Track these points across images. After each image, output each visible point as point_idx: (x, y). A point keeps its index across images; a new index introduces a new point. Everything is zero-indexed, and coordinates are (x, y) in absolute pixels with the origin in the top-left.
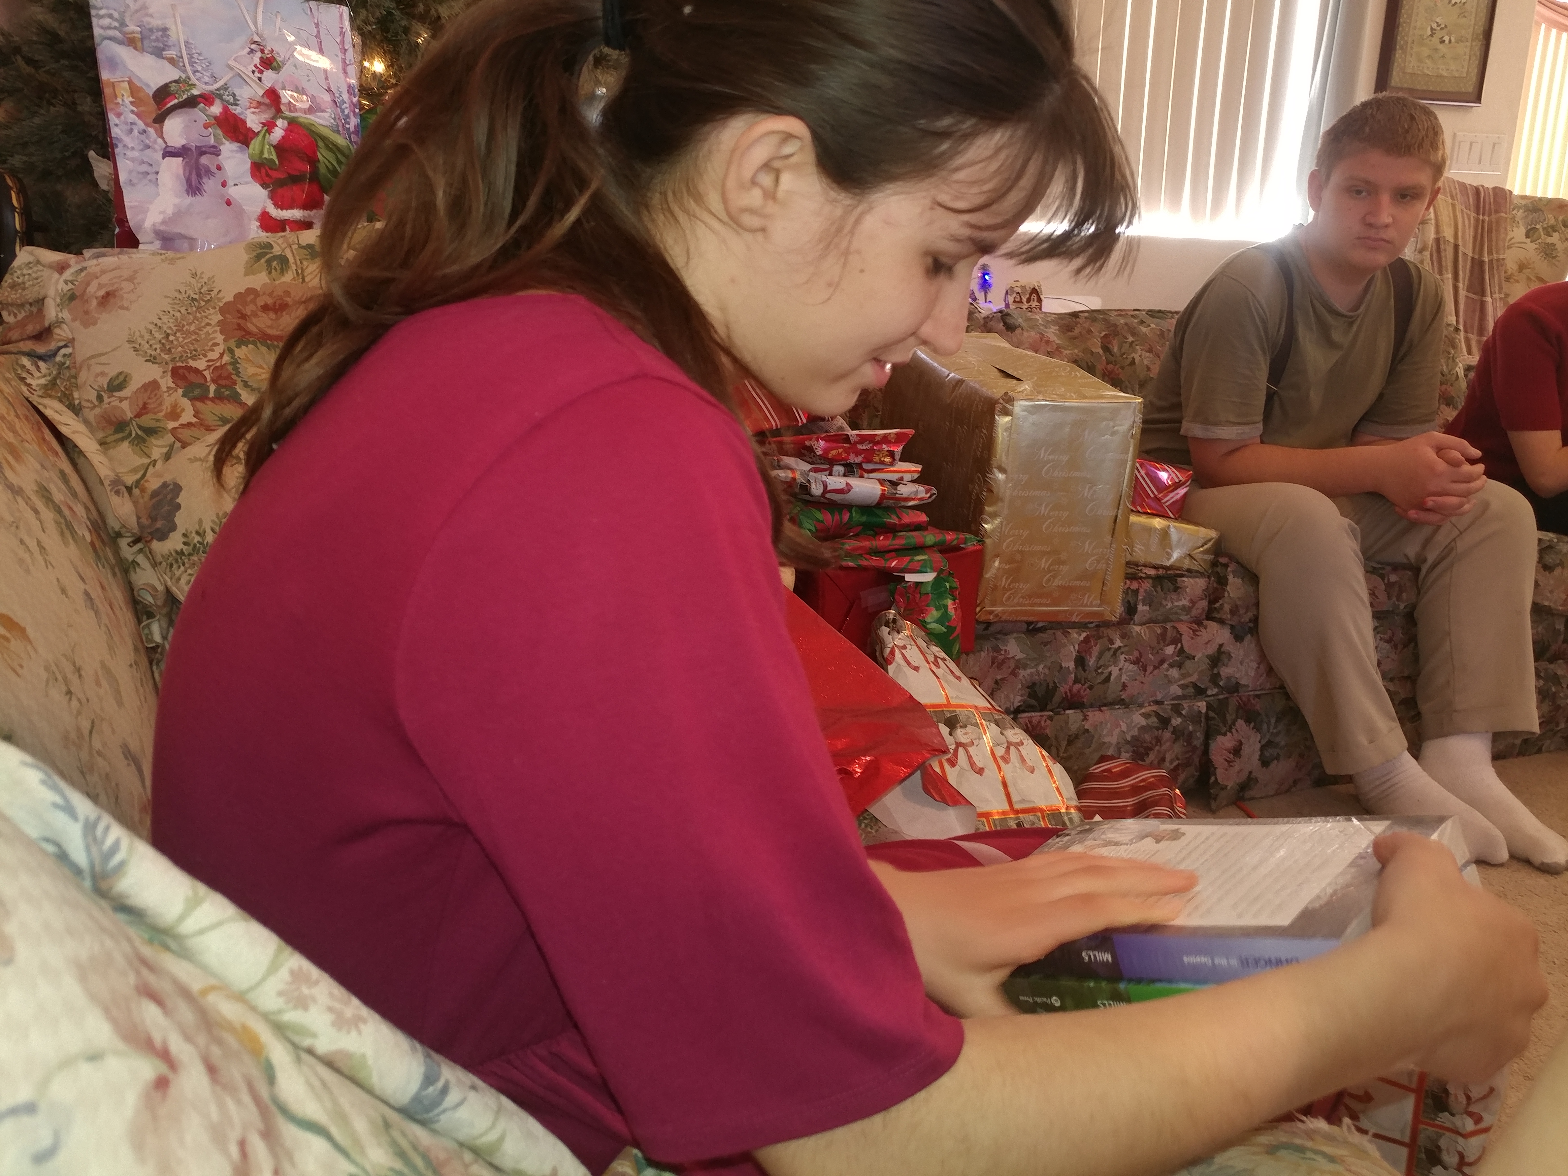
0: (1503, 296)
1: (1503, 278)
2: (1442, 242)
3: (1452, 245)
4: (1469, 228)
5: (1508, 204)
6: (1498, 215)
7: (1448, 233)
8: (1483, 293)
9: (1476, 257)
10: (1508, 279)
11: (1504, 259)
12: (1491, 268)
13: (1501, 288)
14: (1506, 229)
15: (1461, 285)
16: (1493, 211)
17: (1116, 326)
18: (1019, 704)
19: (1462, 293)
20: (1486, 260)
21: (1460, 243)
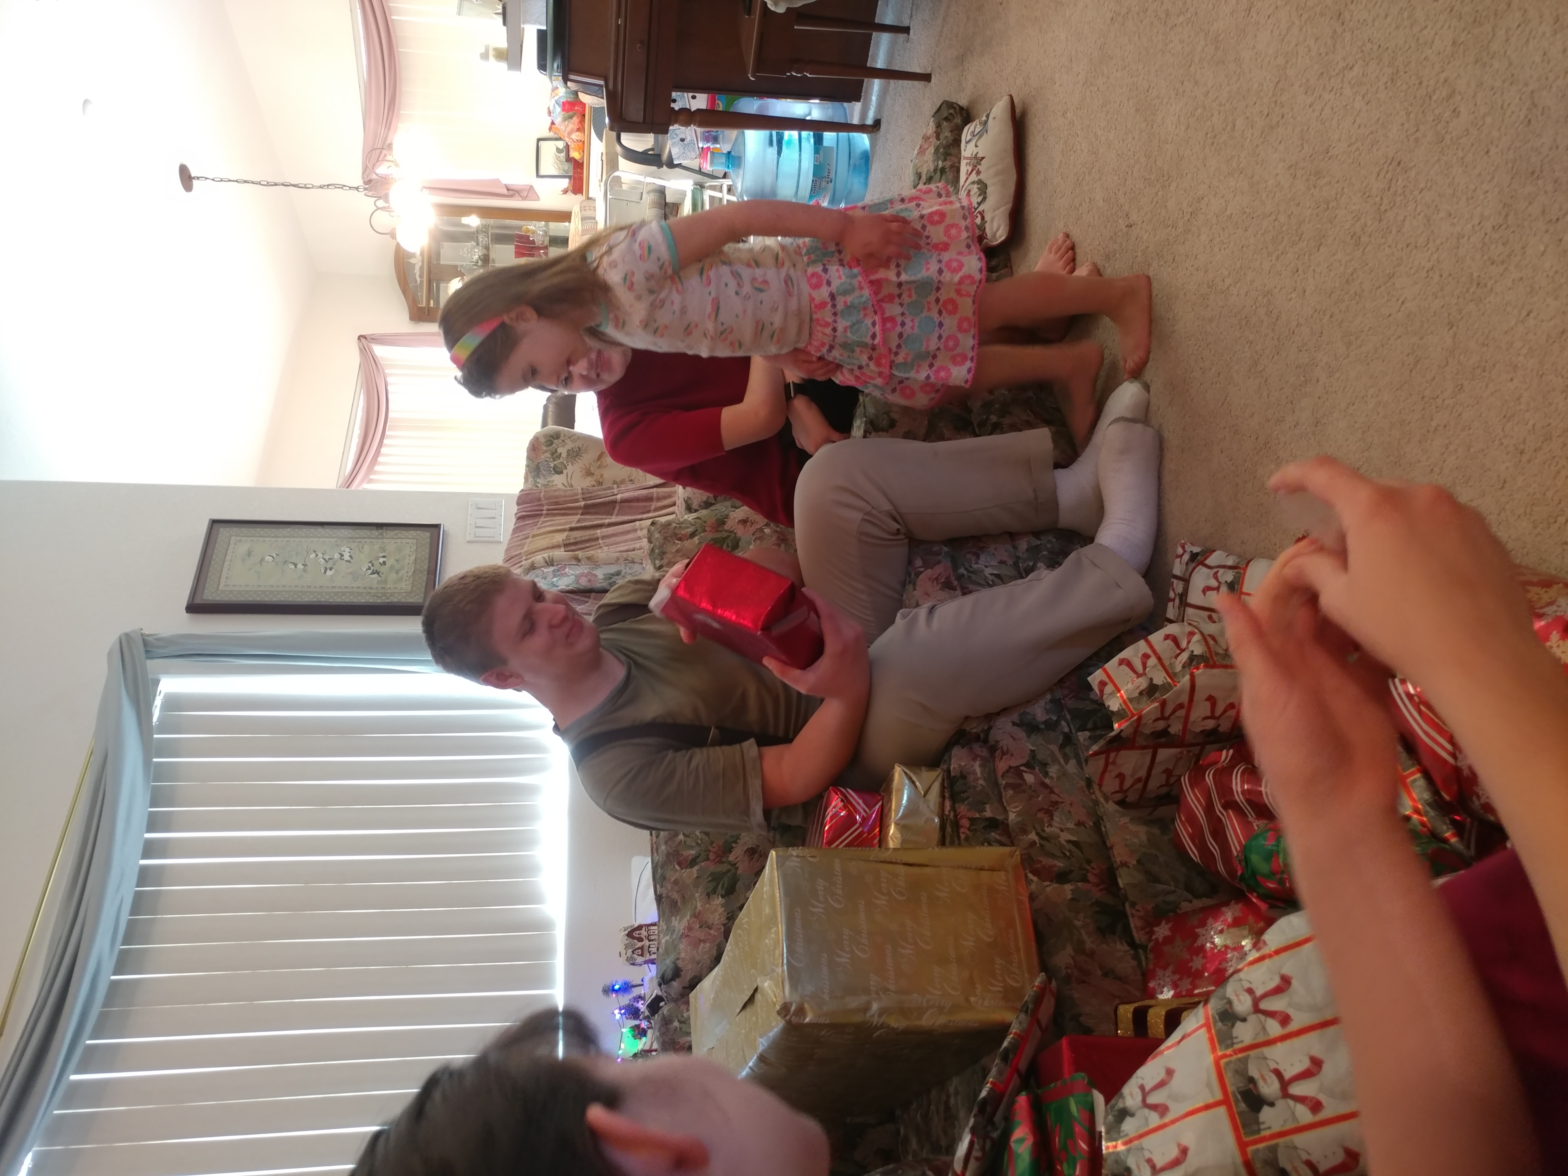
0: (615, 486)
1: (600, 487)
2: (568, 542)
3: (571, 532)
4: (554, 520)
5: (533, 491)
6: (542, 498)
7: (560, 538)
8: (614, 502)
9: (580, 511)
10: (600, 483)
11: (582, 489)
12: (590, 498)
13: (609, 488)
14: (555, 491)
15: (607, 521)
16: (539, 503)
17: (668, 854)
18: (1125, 944)
19: (614, 519)
20: (583, 503)
21: (568, 526)
